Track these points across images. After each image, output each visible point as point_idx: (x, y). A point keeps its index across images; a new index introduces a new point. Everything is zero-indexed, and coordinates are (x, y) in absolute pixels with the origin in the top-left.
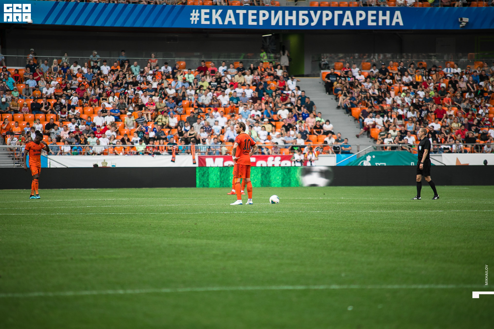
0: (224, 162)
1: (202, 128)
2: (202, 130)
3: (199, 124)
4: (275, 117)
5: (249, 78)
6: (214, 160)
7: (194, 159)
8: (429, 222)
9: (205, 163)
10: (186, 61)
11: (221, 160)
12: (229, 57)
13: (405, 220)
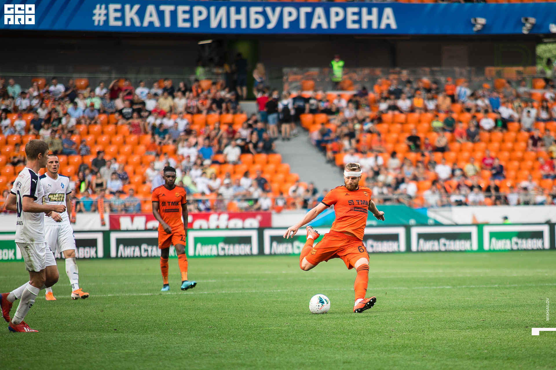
0: (147, 221)
1: (114, 173)
2: (114, 176)
3: (109, 168)
4: (220, 158)
5: (181, 102)
6: (132, 220)
7: (102, 220)
8: (431, 302)
9: (119, 224)
10: (89, 78)
11: (143, 219)
12: (151, 72)
13: (400, 301)
